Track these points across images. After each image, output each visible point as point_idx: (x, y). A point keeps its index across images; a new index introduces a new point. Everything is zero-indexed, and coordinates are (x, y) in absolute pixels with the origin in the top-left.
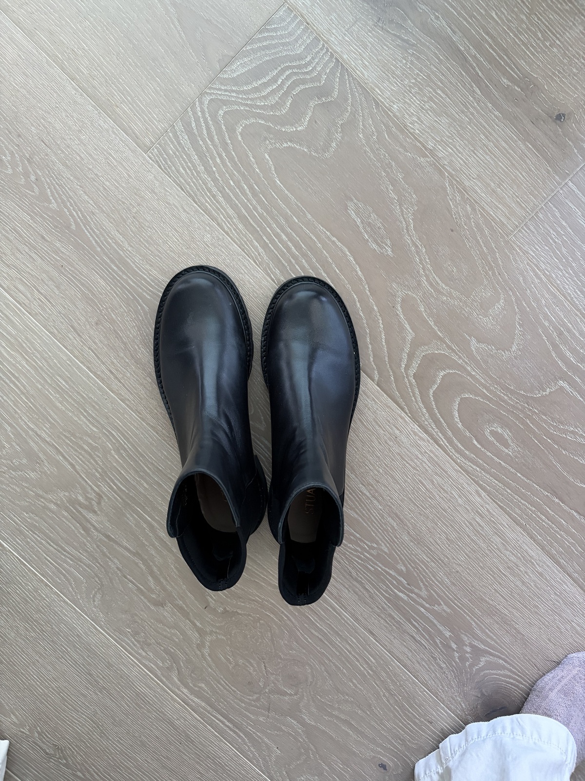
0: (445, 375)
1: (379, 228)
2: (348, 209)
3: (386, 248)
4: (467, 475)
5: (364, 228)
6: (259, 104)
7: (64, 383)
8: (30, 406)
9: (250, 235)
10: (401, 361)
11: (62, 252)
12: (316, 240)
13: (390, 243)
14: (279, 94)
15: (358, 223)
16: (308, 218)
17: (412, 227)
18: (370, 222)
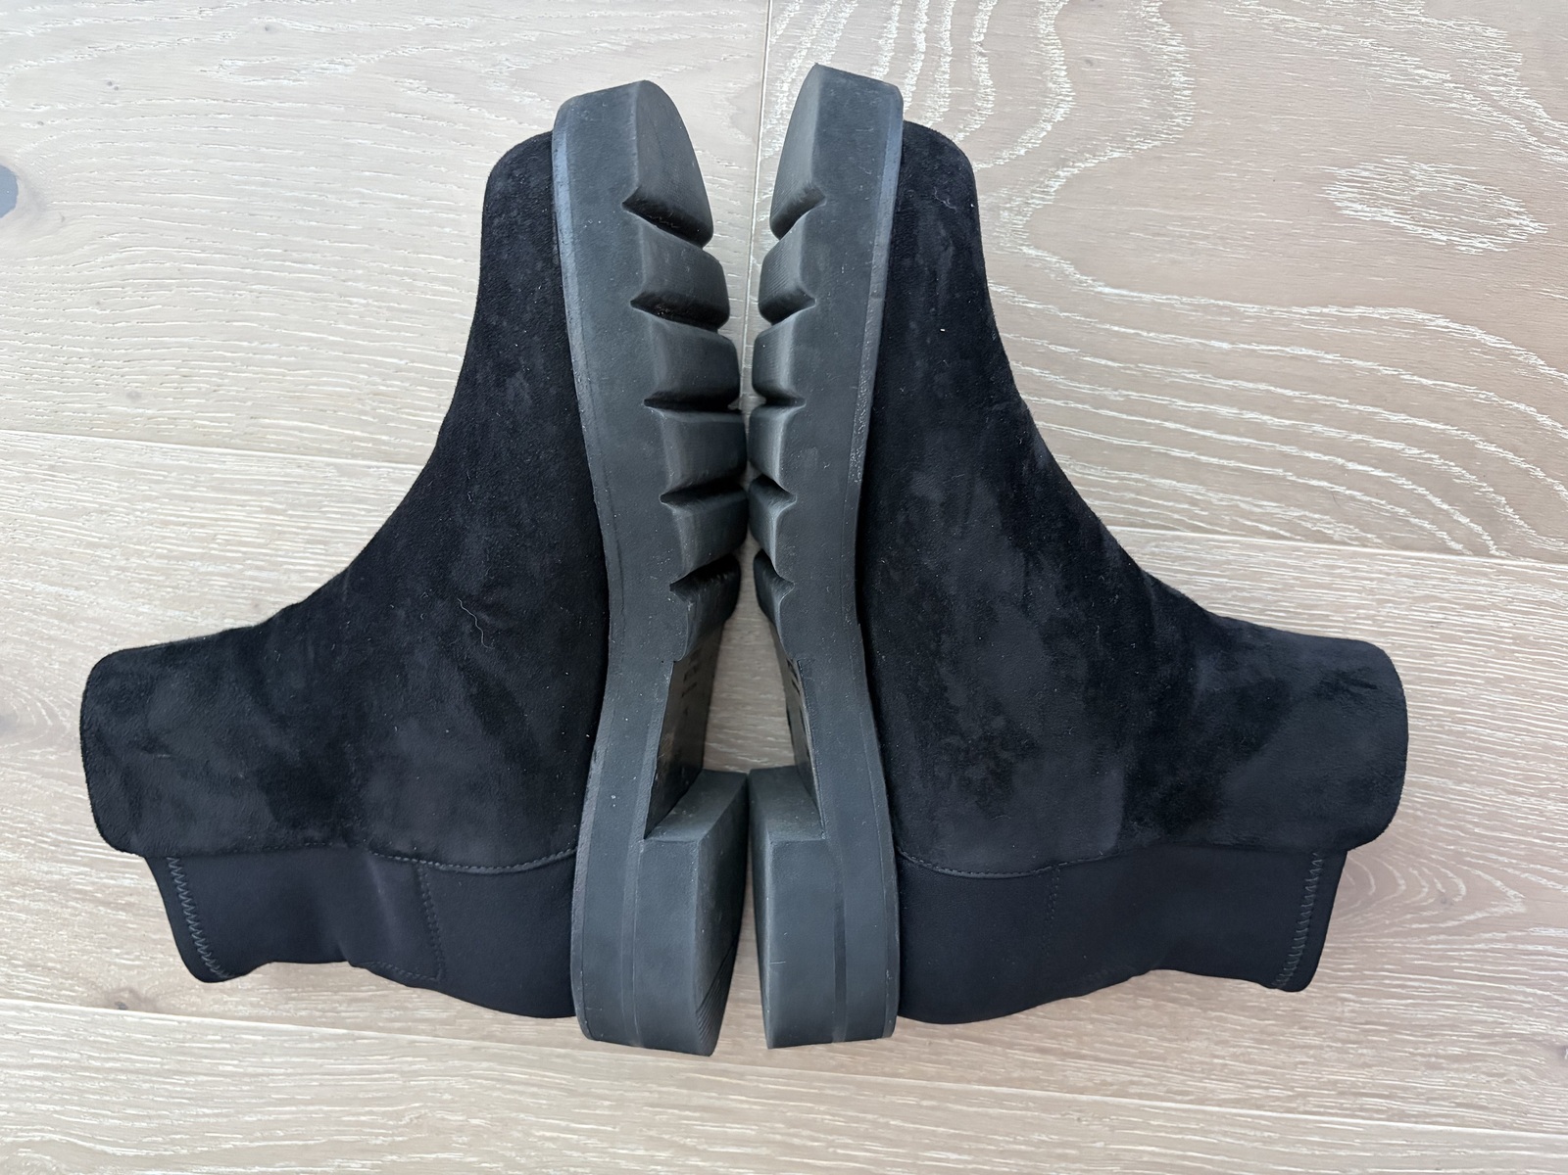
1: (1459, 188)
2: (1340, 208)
3: (1513, 221)
5: (1418, 220)
12: (1311, 352)
13: (1513, 203)
14: (945, 73)
15: (1392, 220)
16: (1250, 317)
17: (1547, 116)
18: (1421, 192)
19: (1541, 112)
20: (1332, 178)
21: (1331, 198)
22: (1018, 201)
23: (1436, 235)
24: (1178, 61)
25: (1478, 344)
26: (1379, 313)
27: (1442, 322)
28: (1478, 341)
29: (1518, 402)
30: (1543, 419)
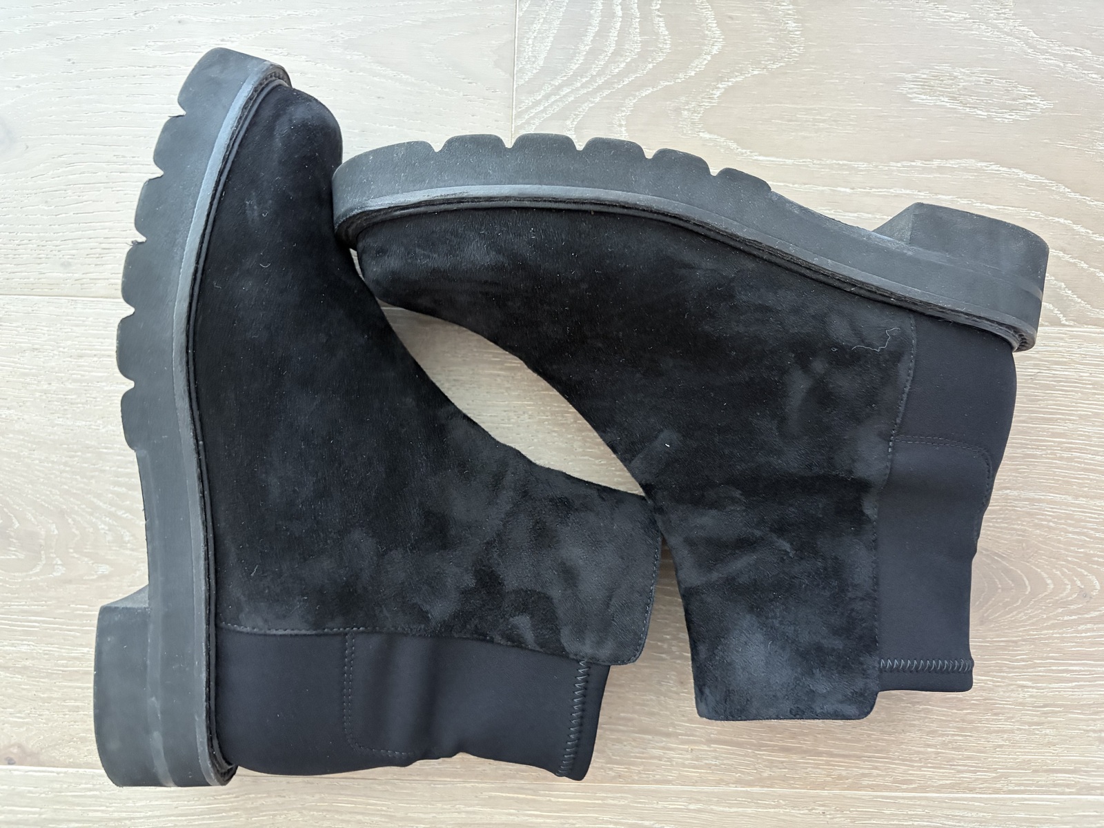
2: (911, 98)
5: (965, 105)
6: (617, 70)
13: (1026, 90)
14: (636, 28)
15: (948, 104)
16: (862, 171)
17: (1035, 36)
18: (963, 86)
19: (1032, 34)
20: (903, 80)
21: (905, 92)
22: (694, 104)
23: (979, 112)
24: (789, 14)
25: (1022, 180)
26: (951, 163)
27: (994, 167)
28: (1022, 178)
29: (1058, 218)
30: (1077, 228)
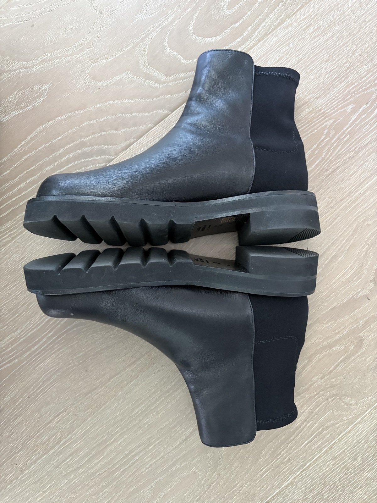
0: (170, 46)
1: (23, 94)
3: (42, 89)
4: (267, 35)
7: (139, 408)
8: (159, 443)
9: (18, 217)
10: (151, 87)
11: (16, 395)
12: (28, 155)
